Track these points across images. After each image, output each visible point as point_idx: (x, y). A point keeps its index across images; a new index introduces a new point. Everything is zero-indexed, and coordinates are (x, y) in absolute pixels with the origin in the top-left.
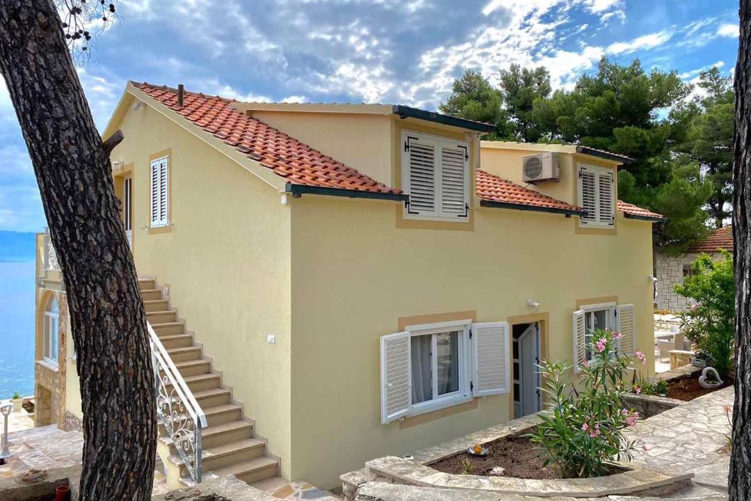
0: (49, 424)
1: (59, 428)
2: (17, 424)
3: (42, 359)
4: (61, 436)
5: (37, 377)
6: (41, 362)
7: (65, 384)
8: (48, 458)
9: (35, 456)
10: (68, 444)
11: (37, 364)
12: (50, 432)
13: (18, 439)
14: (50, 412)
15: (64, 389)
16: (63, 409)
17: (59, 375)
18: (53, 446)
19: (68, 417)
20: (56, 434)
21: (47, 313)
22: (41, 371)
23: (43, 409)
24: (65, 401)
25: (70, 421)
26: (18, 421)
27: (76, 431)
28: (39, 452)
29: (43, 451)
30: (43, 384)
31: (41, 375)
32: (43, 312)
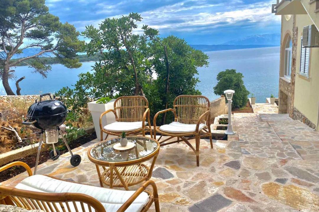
0: (286, 113)
1: (290, 116)
2: (271, 110)
3: (283, 76)
4: (289, 122)
5: (280, 86)
6: (282, 78)
7: (294, 90)
8: (276, 135)
9: (269, 132)
10: (292, 129)
11: (280, 79)
12: (284, 118)
13: (266, 118)
14: (287, 107)
15: (293, 93)
16: (292, 106)
17: (291, 85)
18: (282, 128)
19: (295, 111)
20: (287, 120)
21: (286, 49)
22: (283, 83)
23: (283, 105)
24: (293, 101)
25: (296, 114)
26: (272, 109)
27: (299, 121)
28: (272, 130)
29: (275, 130)
30: (283, 90)
31: (282, 85)
32: (284, 49)
